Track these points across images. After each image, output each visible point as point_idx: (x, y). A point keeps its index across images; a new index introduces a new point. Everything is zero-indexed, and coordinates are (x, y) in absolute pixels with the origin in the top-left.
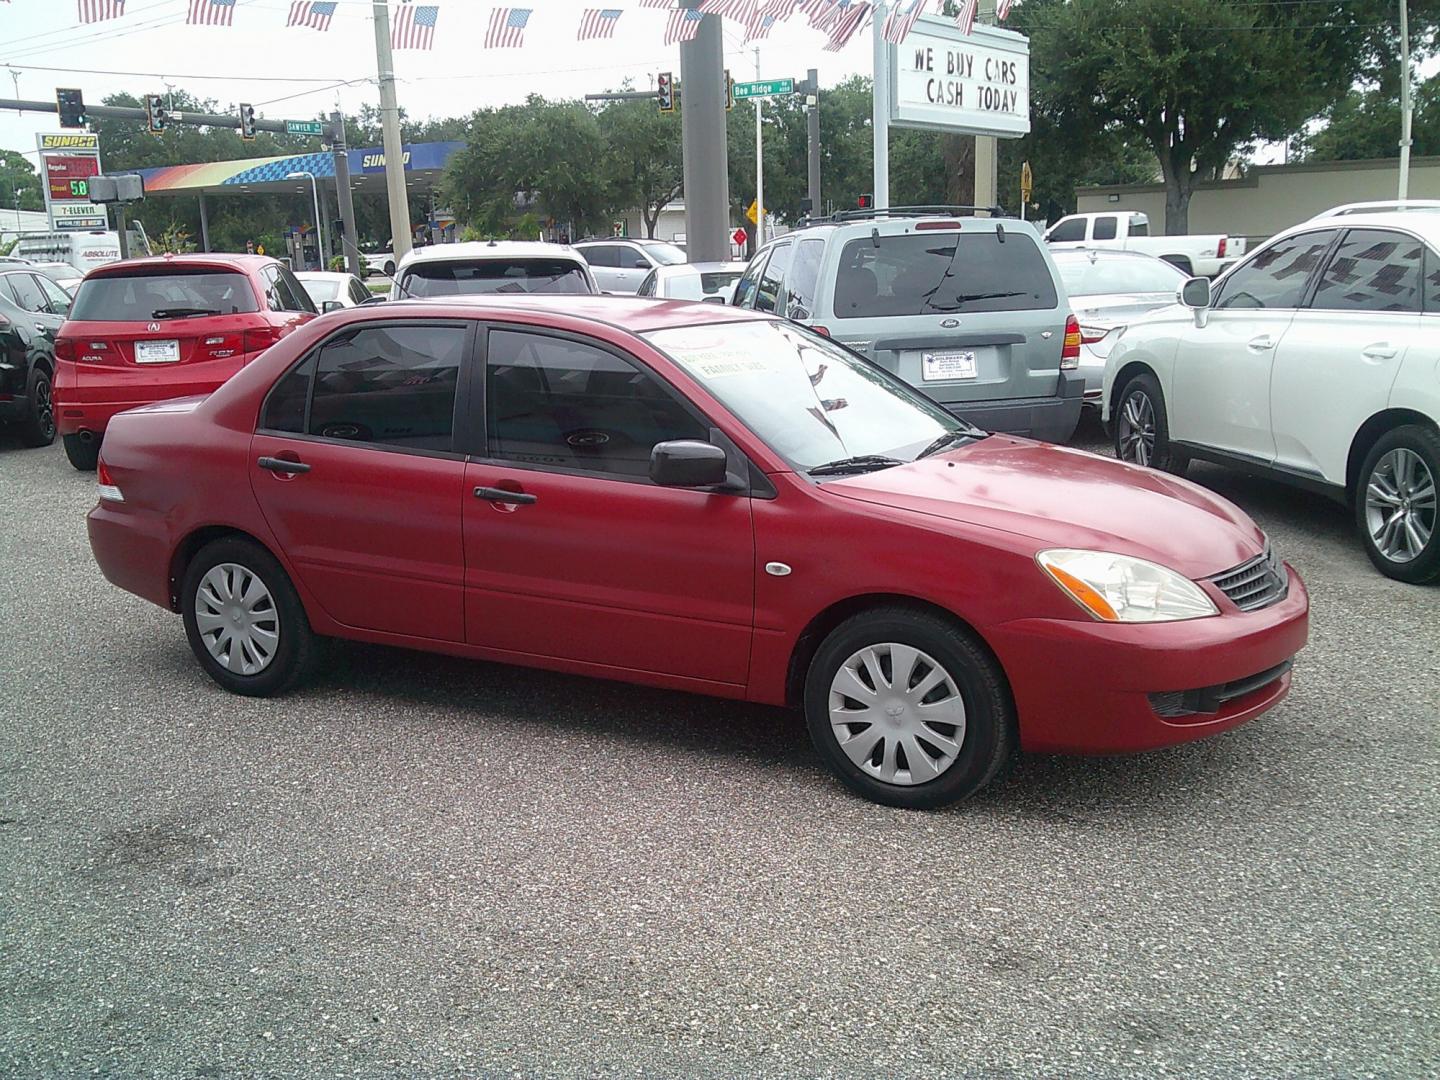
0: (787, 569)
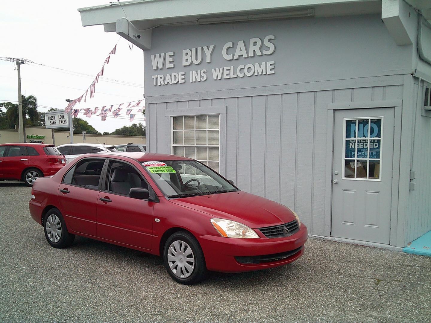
0: (159, 220)
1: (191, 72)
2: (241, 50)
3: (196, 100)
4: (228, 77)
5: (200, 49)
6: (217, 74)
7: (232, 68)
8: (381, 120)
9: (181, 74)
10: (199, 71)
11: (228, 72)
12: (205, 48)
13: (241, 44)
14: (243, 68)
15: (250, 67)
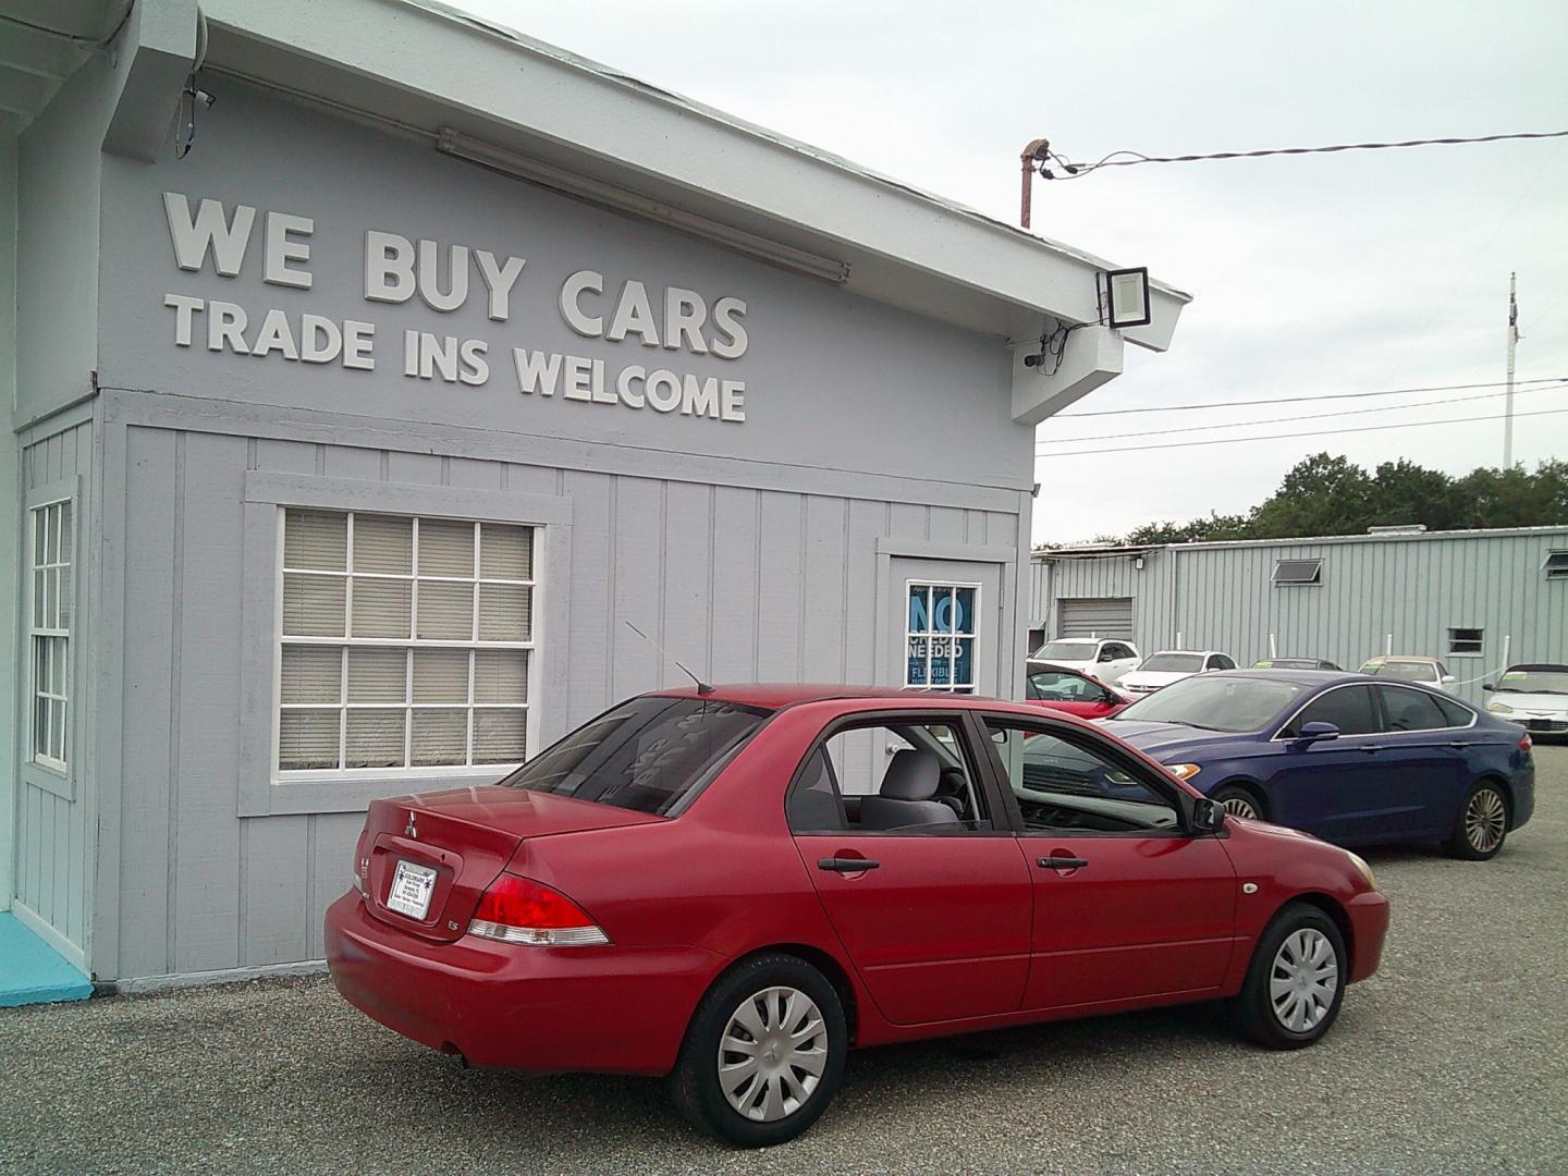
0: (1254, 887)
1: (412, 336)
2: (634, 315)
3: (432, 455)
4: (584, 395)
5: (460, 255)
6: (536, 371)
7: (599, 366)
8: (973, 590)
9: (352, 327)
10: (452, 342)
11: (585, 378)
12: (487, 260)
13: (635, 294)
14: (643, 377)
15: (664, 382)
